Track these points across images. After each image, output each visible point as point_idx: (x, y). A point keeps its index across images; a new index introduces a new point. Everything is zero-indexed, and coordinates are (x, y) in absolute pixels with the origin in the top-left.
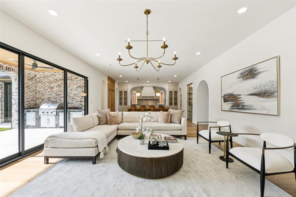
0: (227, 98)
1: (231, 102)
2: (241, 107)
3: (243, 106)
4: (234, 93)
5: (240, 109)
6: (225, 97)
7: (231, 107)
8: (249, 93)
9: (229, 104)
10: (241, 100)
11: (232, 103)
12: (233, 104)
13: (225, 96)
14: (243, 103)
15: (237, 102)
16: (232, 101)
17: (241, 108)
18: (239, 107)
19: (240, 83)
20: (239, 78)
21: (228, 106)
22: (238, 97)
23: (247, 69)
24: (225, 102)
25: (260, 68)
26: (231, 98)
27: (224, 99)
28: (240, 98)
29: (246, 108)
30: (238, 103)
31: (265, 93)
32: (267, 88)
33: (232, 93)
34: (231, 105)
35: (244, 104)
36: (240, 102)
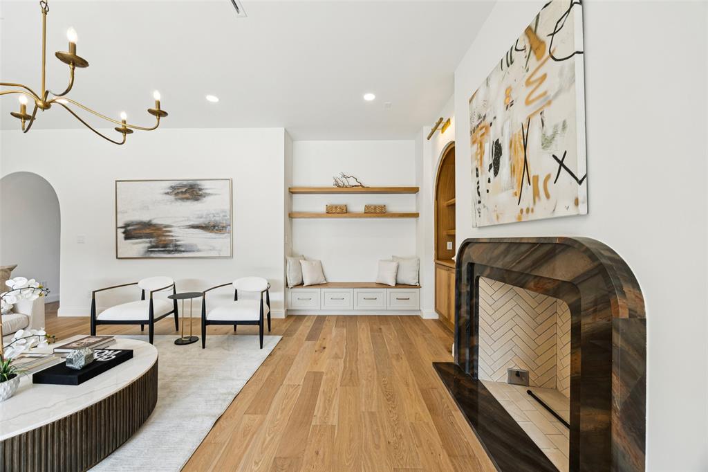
0: (135, 229)
1: (148, 240)
2: (171, 249)
3: (176, 246)
4: (154, 222)
5: (169, 252)
6: (129, 228)
7: (146, 249)
8: (188, 224)
9: (140, 243)
10: (172, 236)
11: (151, 242)
12: (153, 244)
13: (127, 225)
14: (176, 241)
15: (163, 238)
16: (147, 236)
17: (172, 251)
18: (168, 249)
19: (169, 203)
20: (167, 193)
21: (138, 246)
22: (165, 229)
23: (185, 183)
24: (126, 238)
25: (207, 186)
26: (148, 231)
27: (124, 233)
28: (170, 231)
29: (183, 249)
30: (165, 241)
31: (214, 227)
32: (217, 219)
33: (150, 221)
34: (149, 245)
35: (178, 243)
36: (171, 238)
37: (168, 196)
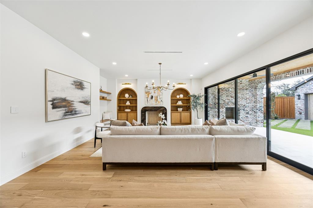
0: (58, 103)
1: (64, 109)
2: (74, 113)
3: (75, 111)
4: (67, 99)
5: (73, 114)
6: (55, 102)
7: (63, 114)
8: (79, 101)
9: (60, 111)
10: (74, 106)
12: (67, 111)
13: (54, 100)
14: (76, 109)
15: (71, 108)
16: (64, 106)
17: (74, 114)
18: (72, 113)
19: (73, 89)
20: (72, 84)
22: (71, 103)
24: (53, 108)
25: (85, 84)
26: (64, 104)
27: (52, 104)
28: (73, 104)
29: (77, 113)
31: (87, 102)
32: (88, 99)
33: (65, 98)
34: (64, 111)
35: (76, 110)
37: (72, 85)
